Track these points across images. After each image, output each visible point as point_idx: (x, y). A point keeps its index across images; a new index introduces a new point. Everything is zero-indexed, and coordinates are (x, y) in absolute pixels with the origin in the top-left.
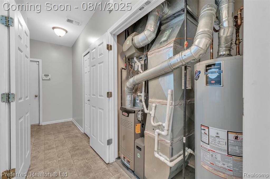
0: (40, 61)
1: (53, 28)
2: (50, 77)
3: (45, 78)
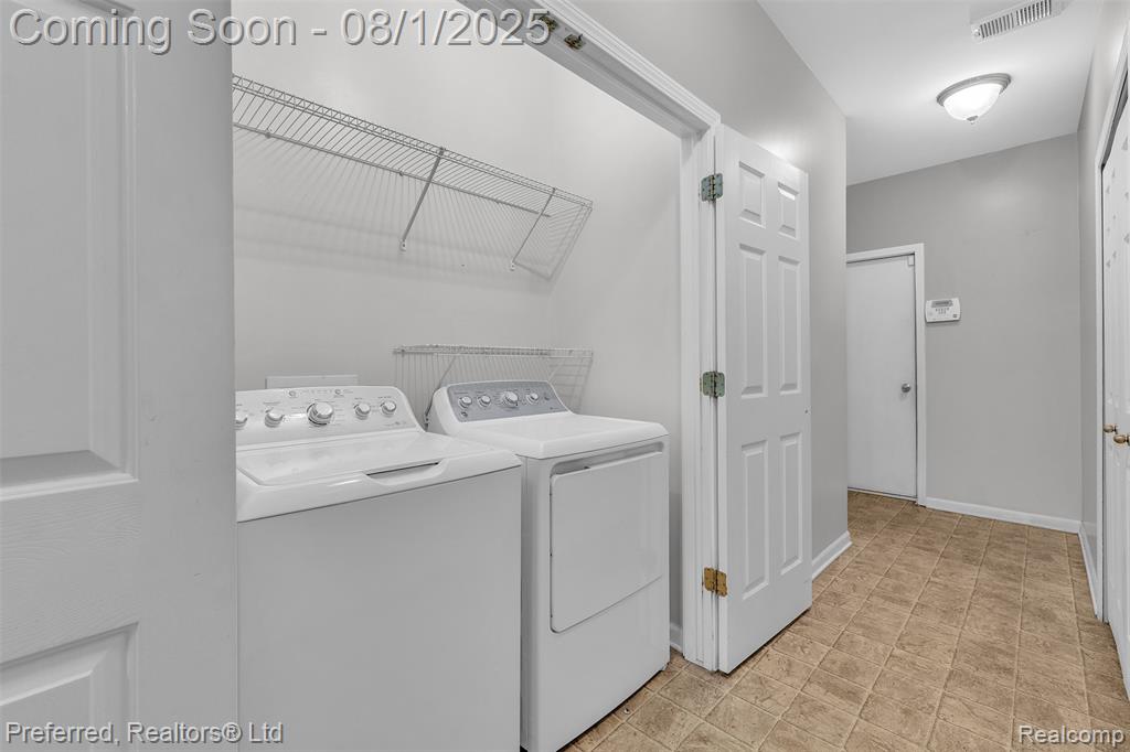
0: (919, 248)
1: (941, 98)
2: (955, 309)
3: (935, 316)
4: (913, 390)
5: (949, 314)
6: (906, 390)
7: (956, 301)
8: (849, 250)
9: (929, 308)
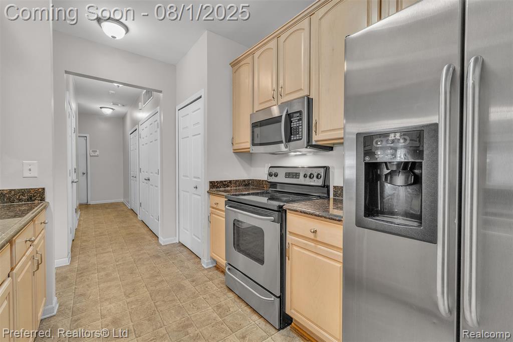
4: (86, 174)
5: (96, 154)
6: (84, 174)
7: (98, 151)
9: (91, 152)
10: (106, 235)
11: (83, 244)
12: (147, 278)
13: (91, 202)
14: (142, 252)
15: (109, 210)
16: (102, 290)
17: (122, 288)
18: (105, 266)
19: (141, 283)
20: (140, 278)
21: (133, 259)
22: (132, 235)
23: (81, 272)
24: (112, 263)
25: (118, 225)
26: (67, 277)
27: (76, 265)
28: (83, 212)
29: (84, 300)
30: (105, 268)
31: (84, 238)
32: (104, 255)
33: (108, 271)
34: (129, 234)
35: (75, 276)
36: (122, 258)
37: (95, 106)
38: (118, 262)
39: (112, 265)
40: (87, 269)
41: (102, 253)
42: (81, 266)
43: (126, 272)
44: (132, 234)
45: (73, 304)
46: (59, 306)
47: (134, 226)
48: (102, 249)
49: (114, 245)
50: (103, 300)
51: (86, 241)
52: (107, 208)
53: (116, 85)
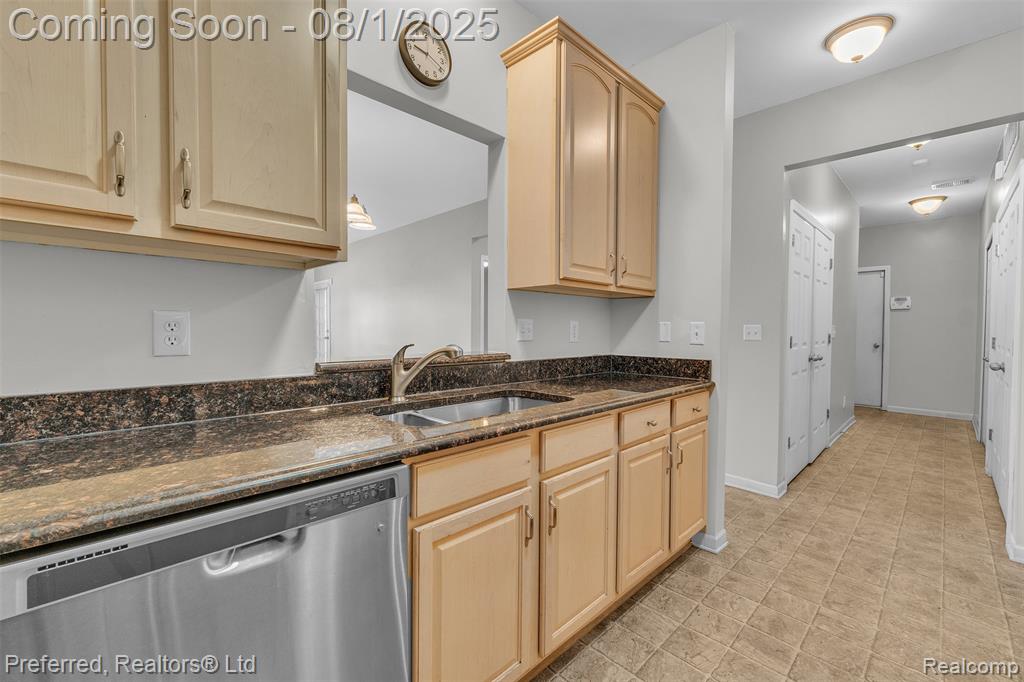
0: (887, 268)
1: (911, 203)
2: (908, 302)
3: (897, 306)
4: (880, 347)
5: (904, 306)
6: (876, 347)
7: (909, 298)
8: (860, 266)
9: (893, 301)
10: (875, 477)
11: (823, 477)
12: (896, 601)
13: (890, 407)
14: (930, 544)
15: (919, 432)
16: (794, 564)
17: (829, 583)
18: (830, 530)
19: (874, 601)
20: (881, 591)
21: (894, 548)
22: (934, 500)
23: (786, 519)
24: (845, 532)
25: (915, 468)
26: (763, 515)
27: (787, 504)
28: (862, 422)
29: (759, 560)
30: (826, 533)
31: (830, 468)
32: (844, 511)
33: (827, 541)
34: (929, 495)
35: (773, 520)
36: (874, 533)
37: (896, 203)
38: (859, 535)
39: (844, 535)
40: (798, 518)
41: (841, 507)
42: (793, 510)
43: (859, 561)
44: (939, 497)
45: (745, 556)
46: (729, 546)
47: (958, 482)
48: (846, 500)
49: (877, 502)
50: (785, 579)
51: (830, 474)
52: (917, 426)
53: (912, 145)
